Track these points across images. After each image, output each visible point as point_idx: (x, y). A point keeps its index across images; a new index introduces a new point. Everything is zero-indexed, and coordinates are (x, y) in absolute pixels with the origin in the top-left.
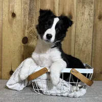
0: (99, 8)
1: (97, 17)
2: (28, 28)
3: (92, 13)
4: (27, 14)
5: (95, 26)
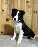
0: (34, 9)
1: (33, 12)
3: (31, 10)
5: (32, 15)
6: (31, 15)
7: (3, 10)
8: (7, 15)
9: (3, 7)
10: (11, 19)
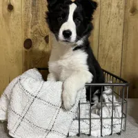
2: (32, 26)
4: (30, 5)
6: (122, 21)
8: (27, 24)
10: (43, 39)
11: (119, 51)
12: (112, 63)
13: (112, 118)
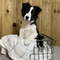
1: (53, 11)
2: (16, 18)
3: (50, 9)
4: (15, 10)
7: (8, 11)
8: (14, 17)
9: (7, 7)
10: (20, 23)
11: (49, 27)
12: (47, 32)
13: (47, 54)
